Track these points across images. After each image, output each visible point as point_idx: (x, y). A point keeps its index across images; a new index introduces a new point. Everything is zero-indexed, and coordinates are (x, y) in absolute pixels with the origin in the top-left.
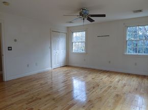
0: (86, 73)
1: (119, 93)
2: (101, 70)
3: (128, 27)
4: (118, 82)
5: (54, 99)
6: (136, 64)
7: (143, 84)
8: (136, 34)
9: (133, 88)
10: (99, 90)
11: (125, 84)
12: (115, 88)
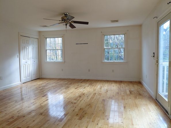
0: (66, 84)
1: (104, 98)
2: (81, 80)
3: (105, 35)
4: (101, 88)
5: (41, 114)
6: (113, 71)
7: (122, 89)
8: (107, 43)
9: (115, 92)
10: (86, 98)
11: (107, 89)
12: (100, 94)
